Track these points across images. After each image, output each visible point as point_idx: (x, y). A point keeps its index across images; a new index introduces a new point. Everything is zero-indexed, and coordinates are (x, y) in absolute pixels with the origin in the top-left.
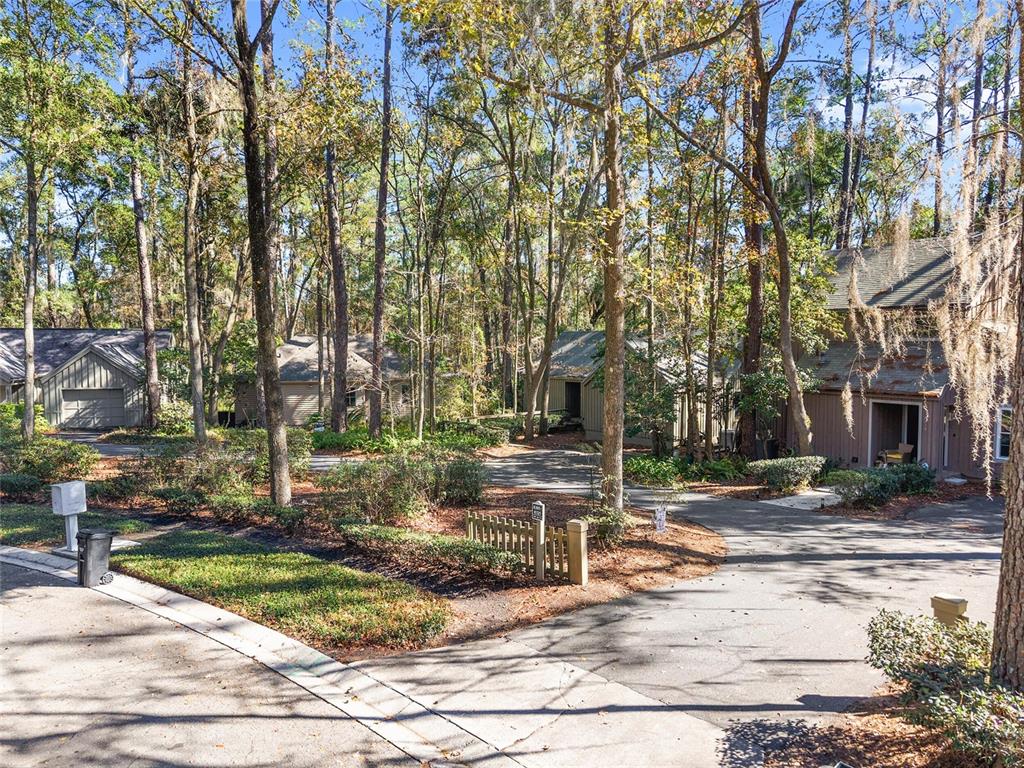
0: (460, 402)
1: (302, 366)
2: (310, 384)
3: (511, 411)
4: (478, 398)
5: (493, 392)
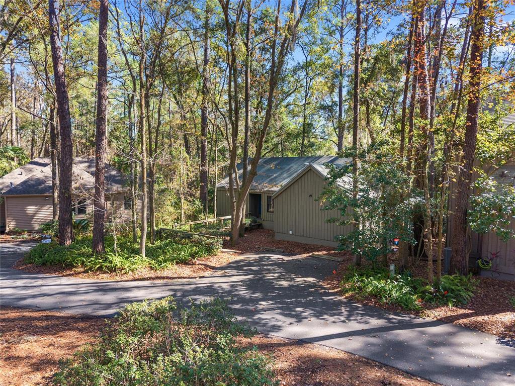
0: (171, 209)
1: (39, 182)
2: (47, 197)
3: (212, 216)
4: (185, 206)
5: (196, 202)
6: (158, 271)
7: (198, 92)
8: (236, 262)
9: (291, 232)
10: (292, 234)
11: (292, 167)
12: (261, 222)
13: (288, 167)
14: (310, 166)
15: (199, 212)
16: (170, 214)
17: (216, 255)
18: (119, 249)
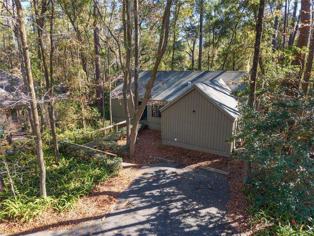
3: (108, 122)
4: (86, 113)
5: (94, 110)
6: (62, 214)
7: (90, 14)
8: (137, 182)
9: (176, 140)
10: (177, 141)
11: (169, 79)
12: (147, 123)
13: (166, 79)
14: (195, 86)
15: (98, 118)
16: (73, 121)
17: (117, 175)
18: (17, 191)
